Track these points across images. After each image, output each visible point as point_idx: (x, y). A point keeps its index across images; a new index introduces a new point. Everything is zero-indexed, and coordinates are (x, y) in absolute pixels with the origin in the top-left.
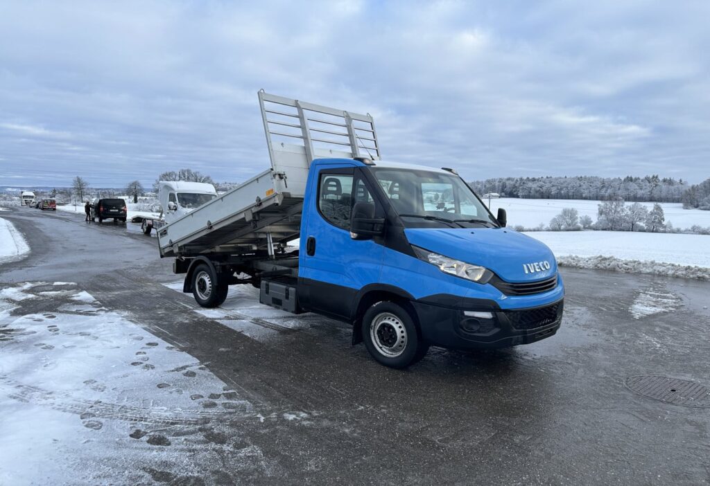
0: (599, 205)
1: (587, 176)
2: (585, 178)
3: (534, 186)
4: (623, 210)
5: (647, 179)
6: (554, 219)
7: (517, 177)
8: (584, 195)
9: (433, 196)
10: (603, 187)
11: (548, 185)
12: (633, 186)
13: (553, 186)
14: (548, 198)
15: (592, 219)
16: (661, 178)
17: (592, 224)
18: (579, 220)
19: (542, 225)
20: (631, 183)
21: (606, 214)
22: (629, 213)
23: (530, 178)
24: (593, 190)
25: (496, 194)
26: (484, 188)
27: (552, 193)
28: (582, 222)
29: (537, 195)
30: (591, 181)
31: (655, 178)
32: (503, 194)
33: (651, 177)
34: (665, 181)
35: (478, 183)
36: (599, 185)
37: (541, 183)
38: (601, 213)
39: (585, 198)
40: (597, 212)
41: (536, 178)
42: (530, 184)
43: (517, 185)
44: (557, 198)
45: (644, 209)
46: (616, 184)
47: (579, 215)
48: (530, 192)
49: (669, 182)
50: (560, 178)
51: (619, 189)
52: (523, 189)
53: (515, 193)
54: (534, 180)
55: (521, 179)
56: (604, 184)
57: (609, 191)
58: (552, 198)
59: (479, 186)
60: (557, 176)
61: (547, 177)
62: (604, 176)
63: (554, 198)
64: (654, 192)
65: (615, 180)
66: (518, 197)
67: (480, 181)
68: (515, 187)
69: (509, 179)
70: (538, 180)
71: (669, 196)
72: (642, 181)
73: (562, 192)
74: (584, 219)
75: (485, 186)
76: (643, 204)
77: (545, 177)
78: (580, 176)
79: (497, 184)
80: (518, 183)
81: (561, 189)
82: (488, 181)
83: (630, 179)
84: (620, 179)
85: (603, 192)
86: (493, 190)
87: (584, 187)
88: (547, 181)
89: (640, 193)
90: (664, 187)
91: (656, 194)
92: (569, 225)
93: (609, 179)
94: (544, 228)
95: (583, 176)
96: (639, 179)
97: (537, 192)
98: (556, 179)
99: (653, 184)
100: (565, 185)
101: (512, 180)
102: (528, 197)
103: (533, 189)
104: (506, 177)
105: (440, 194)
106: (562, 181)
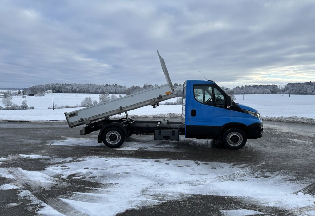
0: (99, 96)
1: (91, 84)
2: (90, 84)
3: (69, 87)
4: (108, 97)
5: (113, 85)
6: (82, 102)
7: (61, 83)
8: (91, 92)
9: (17, 92)
10: (98, 88)
11: (75, 87)
12: (109, 88)
13: (77, 88)
14: (76, 93)
15: (97, 102)
16: (118, 85)
17: (98, 103)
18: (92, 102)
19: (77, 105)
20: (108, 87)
21: (103, 99)
22: (111, 98)
23: (67, 84)
24: (94, 90)
25: (51, 91)
26: (45, 88)
27: (77, 91)
28: (94, 103)
29: (71, 91)
30: (93, 85)
31: (116, 85)
32: (55, 91)
33: (115, 84)
34: (119, 86)
35: (41, 85)
36: (96, 87)
37: (72, 86)
38: (101, 99)
39: (91, 93)
40: (99, 98)
41: (69, 84)
42: (67, 87)
43: (61, 87)
44: (80, 93)
45: (116, 97)
46: (102, 87)
47: (92, 100)
48: (67, 90)
49: (121, 87)
50: (80, 84)
51: (104, 89)
52: (64, 89)
53: (60, 91)
54: (68, 85)
55: (62, 84)
56: (98, 87)
57: (100, 90)
58: (77, 93)
59: (42, 87)
60: (79, 83)
61: (74, 84)
62: (98, 84)
63: (78, 93)
64: (117, 90)
65: (102, 85)
66: (62, 92)
67: (42, 85)
68: (60, 88)
69: (57, 84)
70: (70, 85)
71: (121, 92)
72: (112, 86)
73: (82, 90)
74: (94, 101)
75: (45, 87)
76: (115, 95)
77: (73, 84)
78: (88, 84)
79: (51, 86)
80: (61, 86)
81: (81, 89)
82: (46, 85)
83: (107, 85)
84: (104, 85)
85: (98, 90)
86: (50, 89)
87: (90, 88)
88: (74, 85)
89: (112, 91)
90: (120, 88)
91: (117, 91)
92: (89, 104)
93: (100, 85)
94: (78, 106)
95: (89, 84)
96: (110, 85)
97: (70, 90)
98: (78, 85)
99: (115, 87)
100: (82, 87)
101: (59, 84)
102: (66, 92)
103: (68, 89)
104: (56, 83)
105: (21, 91)
106: (81, 85)
